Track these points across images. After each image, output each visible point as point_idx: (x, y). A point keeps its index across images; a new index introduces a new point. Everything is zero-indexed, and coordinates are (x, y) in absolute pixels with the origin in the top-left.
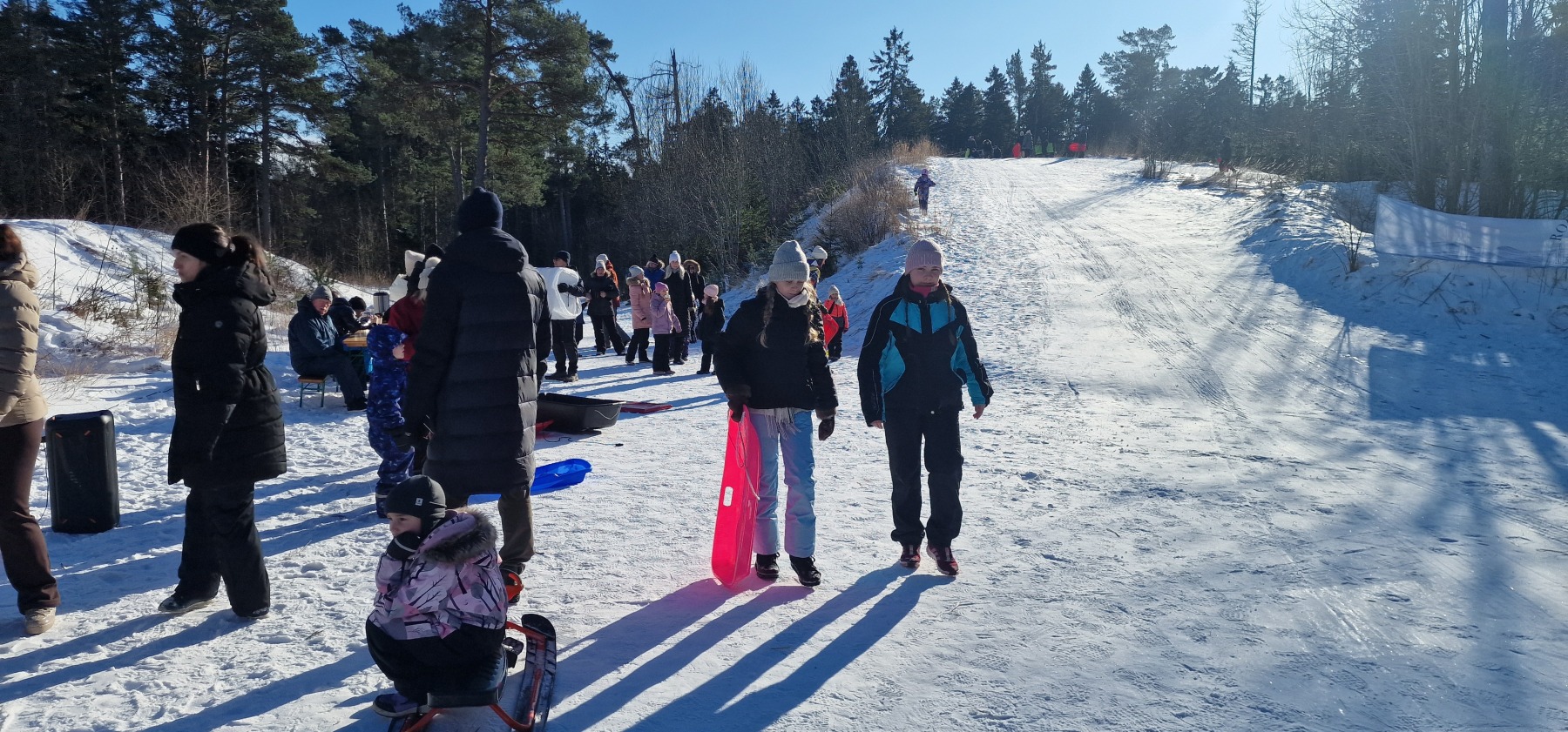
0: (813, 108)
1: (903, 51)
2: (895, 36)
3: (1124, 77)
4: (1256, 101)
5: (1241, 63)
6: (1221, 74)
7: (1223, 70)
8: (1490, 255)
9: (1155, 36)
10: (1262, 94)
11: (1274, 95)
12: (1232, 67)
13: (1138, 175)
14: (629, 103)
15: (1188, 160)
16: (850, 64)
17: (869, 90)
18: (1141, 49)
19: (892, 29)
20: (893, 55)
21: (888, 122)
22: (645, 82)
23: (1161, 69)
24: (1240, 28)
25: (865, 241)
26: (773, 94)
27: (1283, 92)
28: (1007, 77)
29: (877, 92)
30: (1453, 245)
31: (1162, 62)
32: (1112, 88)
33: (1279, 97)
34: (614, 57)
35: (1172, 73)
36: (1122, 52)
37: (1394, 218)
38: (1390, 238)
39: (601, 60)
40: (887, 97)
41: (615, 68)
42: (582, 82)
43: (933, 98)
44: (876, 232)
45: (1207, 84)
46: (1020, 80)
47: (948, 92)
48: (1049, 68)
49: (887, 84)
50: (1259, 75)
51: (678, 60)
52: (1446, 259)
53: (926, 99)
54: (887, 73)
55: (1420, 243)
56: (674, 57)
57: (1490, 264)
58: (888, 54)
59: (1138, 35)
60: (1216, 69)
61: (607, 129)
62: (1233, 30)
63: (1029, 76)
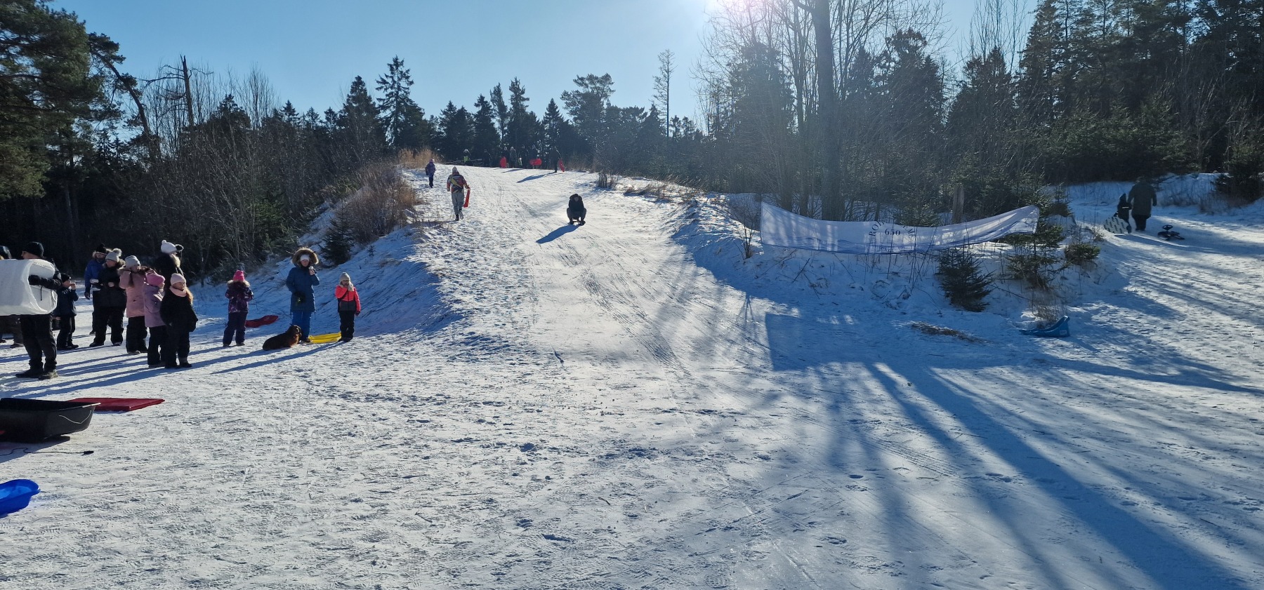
0: (327, 118)
1: (404, 76)
2: (397, 63)
3: (580, 110)
4: (671, 135)
5: (660, 106)
6: (646, 114)
7: (648, 111)
8: (833, 245)
9: (600, 82)
10: (674, 129)
11: (682, 130)
12: (653, 108)
13: (595, 185)
14: (137, 102)
15: (629, 175)
16: (359, 83)
17: (376, 106)
18: (590, 91)
19: (395, 57)
20: (396, 79)
21: (395, 133)
22: (152, 84)
23: (605, 106)
24: (658, 80)
25: (375, 232)
26: (289, 104)
27: (688, 129)
28: (491, 104)
29: (384, 108)
30: (810, 239)
31: (605, 102)
32: (571, 118)
33: (685, 133)
34: (121, 59)
35: (613, 110)
36: (577, 91)
37: (772, 219)
38: (770, 233)
39: (107, 61)
40: (393, 112)
41: (122, 69)
42: (80, 79)
43: (432, 117)
44: (385, 225)
45: (637, 119)
46: (502, 107)
47: (445, 113)
48: (524, 99)
49: (392, 102)
50: (672, 116)
51: (188, 66)
52: (807, 249)
53: (426, 117)
54: (392, 93)
55: (790, 237)
56: (184, 63)
57: (833, 252)
58: (392, 77)
59: (588, 79)
60: (643, 109)
61: (115, 125)
62: (653, 82)
63: (509, 105)
